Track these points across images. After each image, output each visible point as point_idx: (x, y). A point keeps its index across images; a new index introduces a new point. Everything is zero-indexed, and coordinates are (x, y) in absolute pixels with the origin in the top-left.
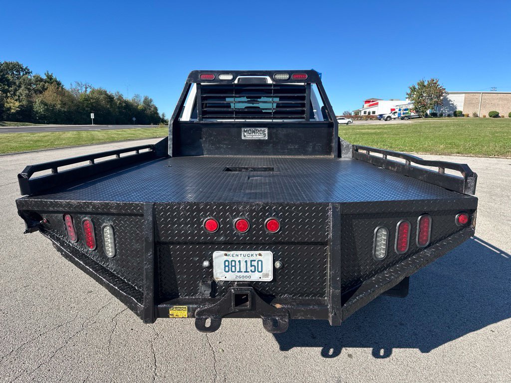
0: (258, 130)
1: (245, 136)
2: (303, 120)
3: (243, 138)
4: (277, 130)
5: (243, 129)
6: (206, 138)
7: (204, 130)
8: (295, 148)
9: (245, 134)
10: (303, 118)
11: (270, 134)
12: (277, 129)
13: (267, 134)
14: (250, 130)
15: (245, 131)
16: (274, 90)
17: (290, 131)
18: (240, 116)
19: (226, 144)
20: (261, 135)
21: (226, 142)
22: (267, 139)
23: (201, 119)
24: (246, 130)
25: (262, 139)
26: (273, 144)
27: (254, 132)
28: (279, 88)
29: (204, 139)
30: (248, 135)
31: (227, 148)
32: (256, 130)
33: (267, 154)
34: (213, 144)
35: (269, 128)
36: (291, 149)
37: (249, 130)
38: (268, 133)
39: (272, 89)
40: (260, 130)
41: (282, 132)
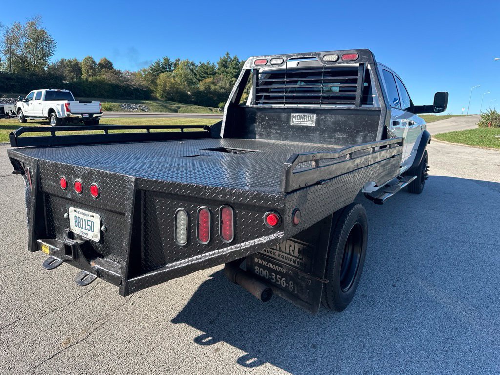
0: (307, 116)
1: (293, 122)
2: (354, 106)
3: (291, 124)
4: (325, 117)
5: (292, 115)
6: (259, 123)
7: (258, 114)
8: (343, 138)
9: (294, 120)
10: (354, 104)
11: (318, 121)
12: (326, 115)
13: (315, 121)
14: (299, 116)
15: (294, 117)
16: (324, 72)
17: (340, 118)
18: (290, 101)
19: (276, 129)
20: (310, 121)
21: (276, 128)
22: (314, 125)
23: (255, 104)
24: (295, 115)
25: (310, 125)
26: (321, 132)
27: (302, 118)
28: (329, 70)
29: (258, 123)
30: (296, 121)
31: (276, 133)
32: (305, 116)
33: (313, 141)
34: (264, 129)
35: (317, 114)
36: (338, 139)
37: (298, 116)
38: (316, 119)
39: (322, 72)
40: (309, 116)
41: (330, 119)
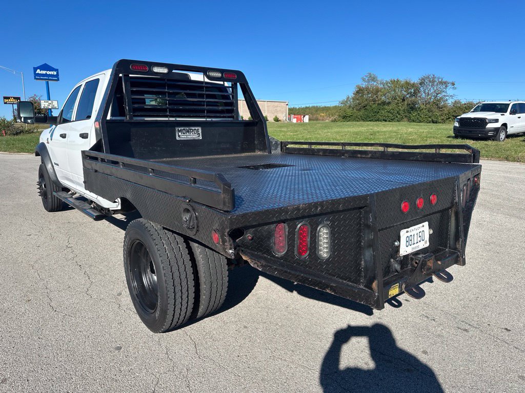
1: (179, 136)
3: (178, 138)
5: (177, 129)
6: (136, 140)
7: (133, 130)
8: (227, 148)
9: (180, 134)
10: (232, 117)
11: (204, 134)
13: (201, 134)
14: (185, 129)
15: (179, 131)
16: (206, 87)
17: (221, 130)
20: (195, 135)
21: (160, 144)
22: (201, 138)
23: (131, 118)
24: (180, 129)
25: (197, 138)
26: (208, 144)
27: (188, 132)
28: (210, 85)
30: (182, 135)
31: (161, 150)
32: (191, 129)
33: (203, 154)
34: (145, 147)
35: (202, 127)
36: (223, 149)
37: (183, 129)
38: (202, 132)
39: (203, 87)
40: (194, 130)
